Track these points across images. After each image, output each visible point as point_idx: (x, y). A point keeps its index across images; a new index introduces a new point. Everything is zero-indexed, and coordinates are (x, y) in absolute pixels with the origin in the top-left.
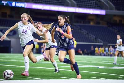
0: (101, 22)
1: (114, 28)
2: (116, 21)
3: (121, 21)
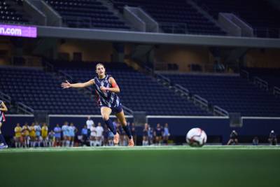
0: (26, 57)
1: (63, 75)
2: (67, 55)
3: (77, 55)
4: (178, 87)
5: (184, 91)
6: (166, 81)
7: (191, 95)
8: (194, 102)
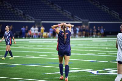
4: (104, 7)
5: (106, 8)
6: (97, 3)
7: (110, 10)
8: (112, 14)
